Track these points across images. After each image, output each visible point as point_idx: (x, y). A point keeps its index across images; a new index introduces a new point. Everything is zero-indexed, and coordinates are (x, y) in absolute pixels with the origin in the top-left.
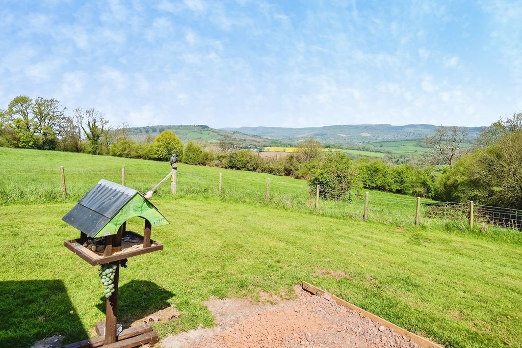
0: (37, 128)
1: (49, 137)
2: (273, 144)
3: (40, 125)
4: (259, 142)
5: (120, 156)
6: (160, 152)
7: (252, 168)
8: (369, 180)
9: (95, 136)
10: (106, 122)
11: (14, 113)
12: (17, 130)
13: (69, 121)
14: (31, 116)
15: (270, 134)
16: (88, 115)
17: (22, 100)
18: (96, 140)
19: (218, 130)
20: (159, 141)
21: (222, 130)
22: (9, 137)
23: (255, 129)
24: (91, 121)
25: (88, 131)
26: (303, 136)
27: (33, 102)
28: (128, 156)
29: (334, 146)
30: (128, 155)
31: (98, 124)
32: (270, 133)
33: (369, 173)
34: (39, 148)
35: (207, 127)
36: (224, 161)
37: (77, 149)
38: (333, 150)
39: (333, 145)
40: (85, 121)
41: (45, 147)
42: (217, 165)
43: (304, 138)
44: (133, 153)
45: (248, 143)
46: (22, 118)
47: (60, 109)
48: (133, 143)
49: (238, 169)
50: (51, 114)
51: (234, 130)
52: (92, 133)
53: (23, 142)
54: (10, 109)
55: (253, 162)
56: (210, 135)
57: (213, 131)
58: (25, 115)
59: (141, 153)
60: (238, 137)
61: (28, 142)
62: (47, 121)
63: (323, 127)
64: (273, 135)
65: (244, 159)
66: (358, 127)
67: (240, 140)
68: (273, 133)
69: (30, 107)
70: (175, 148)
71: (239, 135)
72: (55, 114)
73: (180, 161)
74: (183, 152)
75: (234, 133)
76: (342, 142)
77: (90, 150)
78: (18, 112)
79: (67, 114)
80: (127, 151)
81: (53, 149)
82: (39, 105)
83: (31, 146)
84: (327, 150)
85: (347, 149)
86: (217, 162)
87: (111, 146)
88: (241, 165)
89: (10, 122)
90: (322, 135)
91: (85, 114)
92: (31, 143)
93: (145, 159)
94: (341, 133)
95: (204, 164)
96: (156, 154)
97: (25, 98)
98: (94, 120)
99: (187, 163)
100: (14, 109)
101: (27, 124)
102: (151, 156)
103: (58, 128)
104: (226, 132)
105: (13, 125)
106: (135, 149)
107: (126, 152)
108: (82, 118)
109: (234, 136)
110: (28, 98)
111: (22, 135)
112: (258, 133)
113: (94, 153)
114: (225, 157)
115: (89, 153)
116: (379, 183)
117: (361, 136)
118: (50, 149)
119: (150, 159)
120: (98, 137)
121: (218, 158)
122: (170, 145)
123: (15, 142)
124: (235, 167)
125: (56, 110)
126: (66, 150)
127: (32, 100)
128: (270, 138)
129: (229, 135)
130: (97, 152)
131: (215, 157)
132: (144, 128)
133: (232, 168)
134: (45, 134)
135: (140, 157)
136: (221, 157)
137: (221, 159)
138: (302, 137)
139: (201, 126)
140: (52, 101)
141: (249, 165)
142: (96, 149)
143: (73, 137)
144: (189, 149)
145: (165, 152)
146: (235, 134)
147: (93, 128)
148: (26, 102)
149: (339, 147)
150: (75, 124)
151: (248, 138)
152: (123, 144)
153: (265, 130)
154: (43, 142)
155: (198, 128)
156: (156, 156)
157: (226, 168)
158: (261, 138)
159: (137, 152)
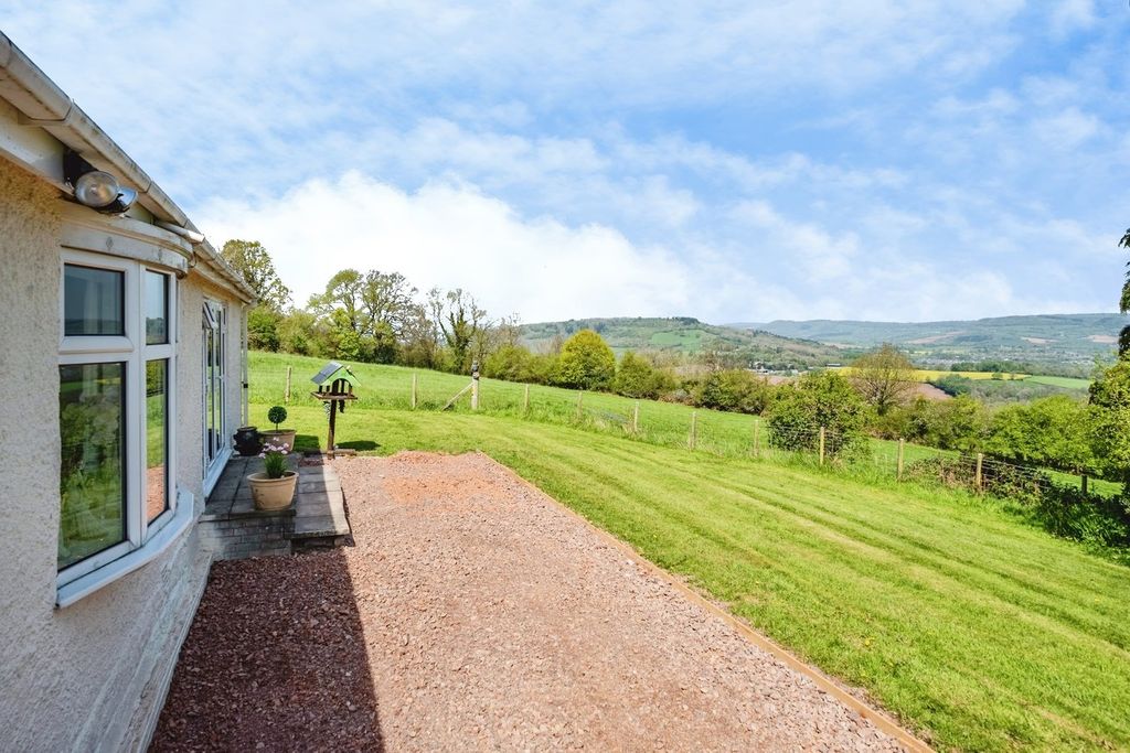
0: (366, 326)
1: (385, 341)
2: (847, 361)
3: (373, 320)
4: (813, 355)
5: (502, 377)
6: (570, 372)
7: (751, 408)
8: (1027, 443)
9: (460, 341)
10: (482, 314)
11: (334, 299)
12: (336, 329)
13: (420, 311)
14: (359, 304)
15: (841, 338)
16: (451, 300)
17: (348, 277)
18: (463, 348)
19: (720, 327)
20: (570, 350)
21: (728, 328)
22: (323, 340)
23: (805, 326)
24: (456, 311)
25: (450, 329)
26: (926, 341)
27: (364, 280)
28: (515, 378)
29: (1009, 367)
30: (514, 376)
31: (468, 317)
32: (842, 334)
33: (1027, 426)
34: (367, 360)
35: (694, 321)
36: (695, 392)
37: (428, 363)
38: (1006, 376)
39: (1007, 364)
40: (446, 313)
41: (377, 359)
42: (680, 400)
43: (932, 346)
44: (524, 373)
45: (786, 357)
46: (345, 307)
47: (406, 291)
48: (525, 353)
49: (722, 408)
50: (391, 299)
51: (755, 329)
52: (457, 333)
53: (343, 350)
54: (329, 294)
55: (754, 395)
56: (701, 338)
57: (708, 329)
58: (350, 302)
59: (538, 372)
60: (765, 343)
61: (351, 350)
62: (383, 312)
63: (981, 321)
64: (850, 338)
65: (736, 388)
66: (1081, 321)
67: (769, 351)
68: (849, 334)
69: (359, 289)
70: (600, 364)
71: (766, 339)
72: (398, 300)
73: (609, 390)
74: (617, 370)
75: (756, 334)
76: (1032, 356)
77: (451, 365)
78: (339, 297)
79: (416, 300)
80: (514, 368)
81: (390, 362)
82: (373, 285)
83: (356, 357)
84: (989, 375)
85: (1045, 374)
86: (680, 393)
87: (487, 359)
88: (728, 402)
89: (328, 315)
90: (977, 339)
91: (446, 299)
92: (356, 352)
93: (544, 384)
94: (1032, 334)
95: (654, 397)
96: (563, 374)
97: (352, 272)
98: (462, 311)
99: (621, 394)
100: (335, 293)
101: (352, 318)
102: (554, 379)
103: (400, 325)
104: (737, 333)
105: (331, 320)
106: (527, 364)
107: (511, 371)
108: (440, 307)
109: (755, 342)
110: (357, 273)
111: (344, 337)
112: (814, 333)
113: (457, 372)
114: (696, 383)
115: (450, 371)
116: (1052, 451)
117: (1088, 342)
118: (384, 363)
119: (553, 384)
120: (467, 341)
121: (684, 385)
122: (589, 359)
123: (332, 350)
124: (717, 404)
125: (399, 293)
126: (410, 364)
127: (361, 276)
128: (841, 346)
129: (744, 338)
130: (464, 370)
131: (678, 382)
132: (565, 323)
133: (709, 405)
134: (379, 336)
135: (535, 380)
136: (688, 383)
137: (689, 387)
138: (924, 345)
139: (683, 319)
140: (394, 276)
141: (746, 400)
142: (462, 363)
143: (423, 342)
144: (625, 367)
145: (581, 372)
146: (759, 337)
147: (459, 324)
148: (353, 280)
149: (1022, 370)
150: (427, 317)
151: (788, 345)
152: (508, 355)
153: (830, 327)
154: (375, 350)
155: (675, 323)
156: (563, 379)
157: (697, 406)
158: (817, 345)
159: (531, 372)
